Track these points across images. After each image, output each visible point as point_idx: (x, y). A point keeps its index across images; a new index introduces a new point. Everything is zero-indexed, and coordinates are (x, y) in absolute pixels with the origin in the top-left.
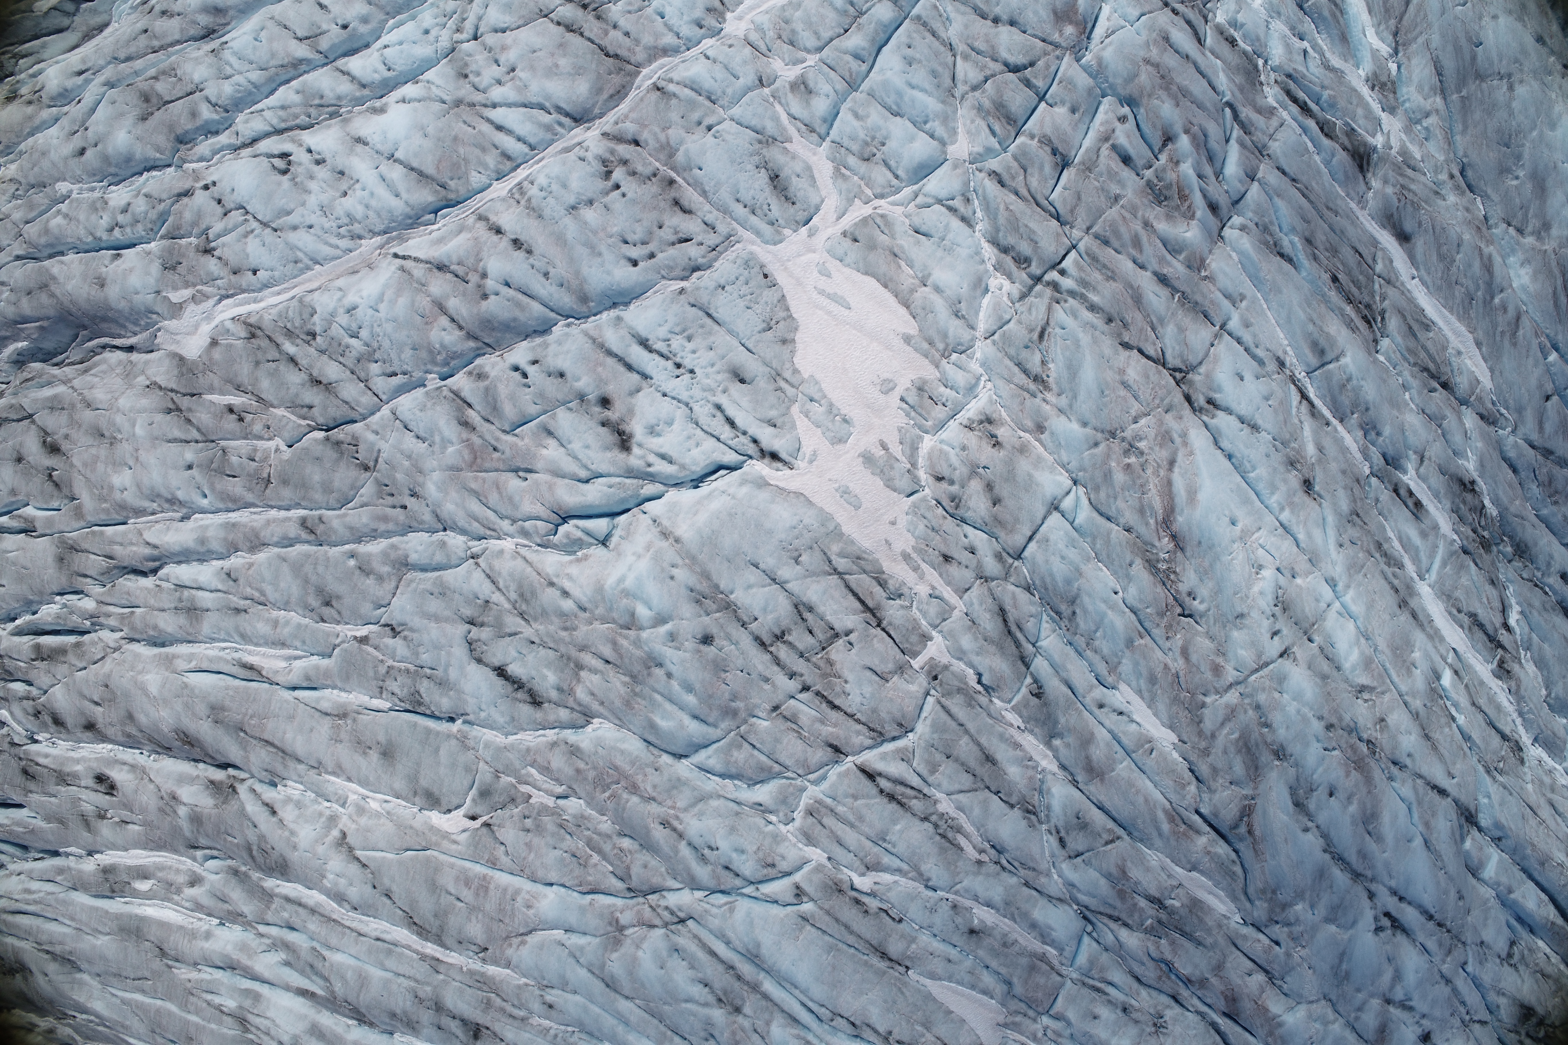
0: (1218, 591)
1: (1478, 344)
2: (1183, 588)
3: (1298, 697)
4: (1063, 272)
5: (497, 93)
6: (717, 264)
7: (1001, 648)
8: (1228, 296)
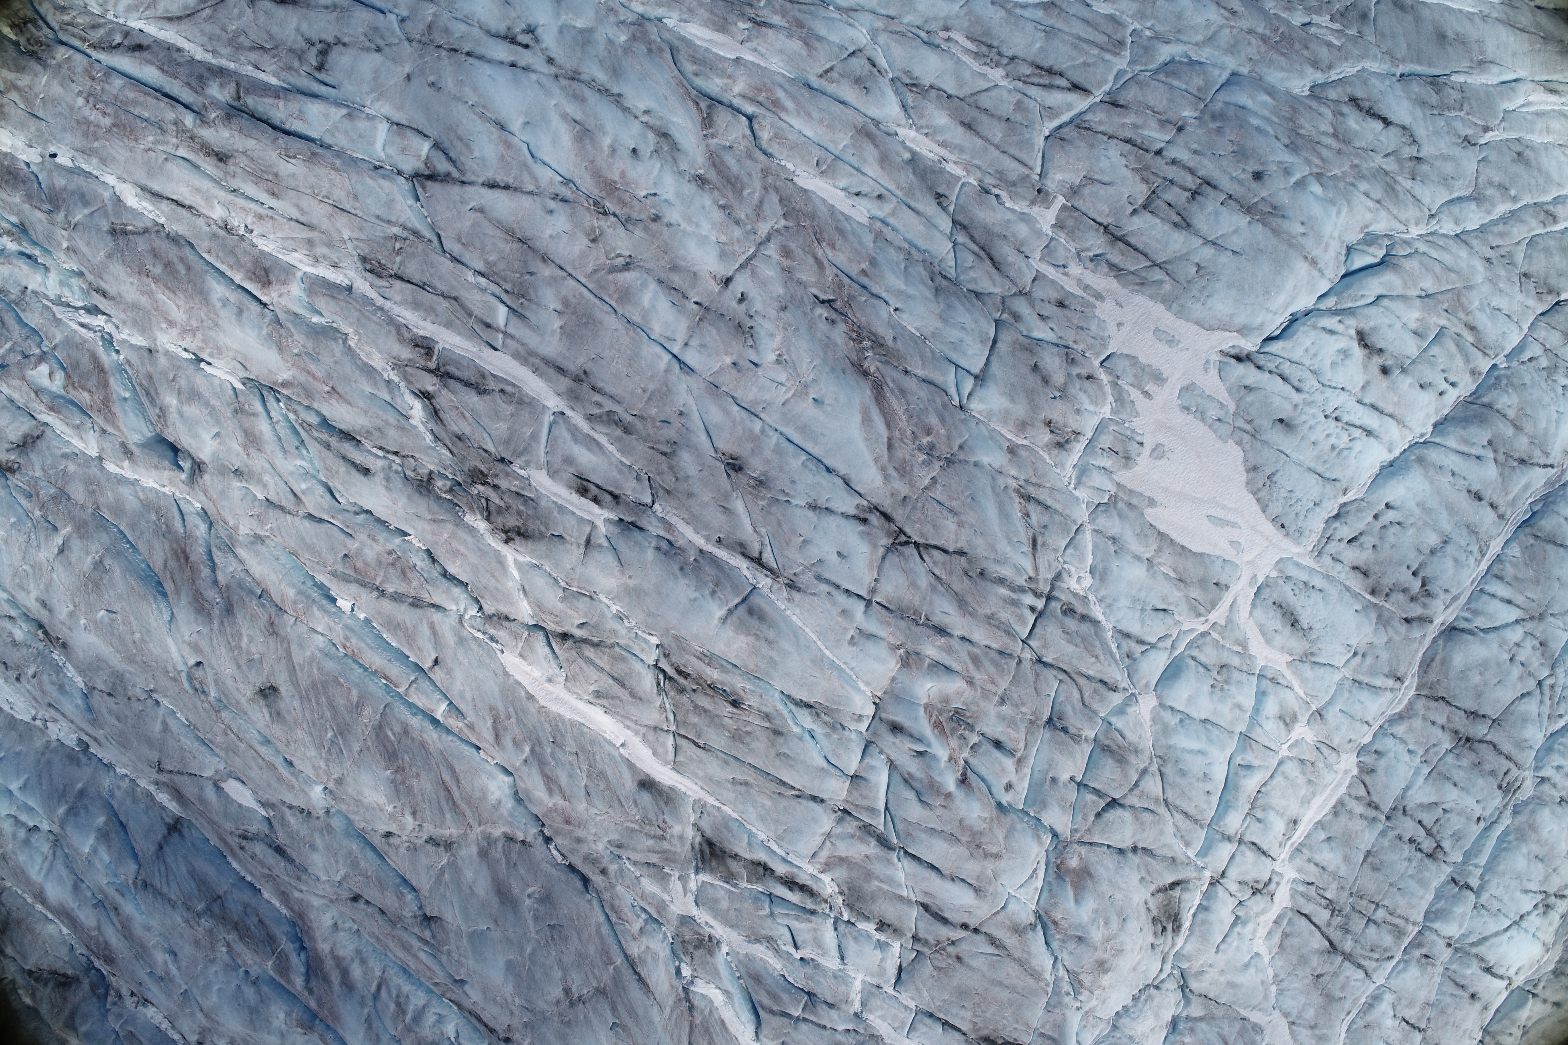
0: (811, 328)
1: (531, 697)
2: (842, 327)
3: (703, 240)
4: (1032, 609)
5: (1515, 635)
6: (1323, 525)
7: (988, 232)
8: (871, 636)
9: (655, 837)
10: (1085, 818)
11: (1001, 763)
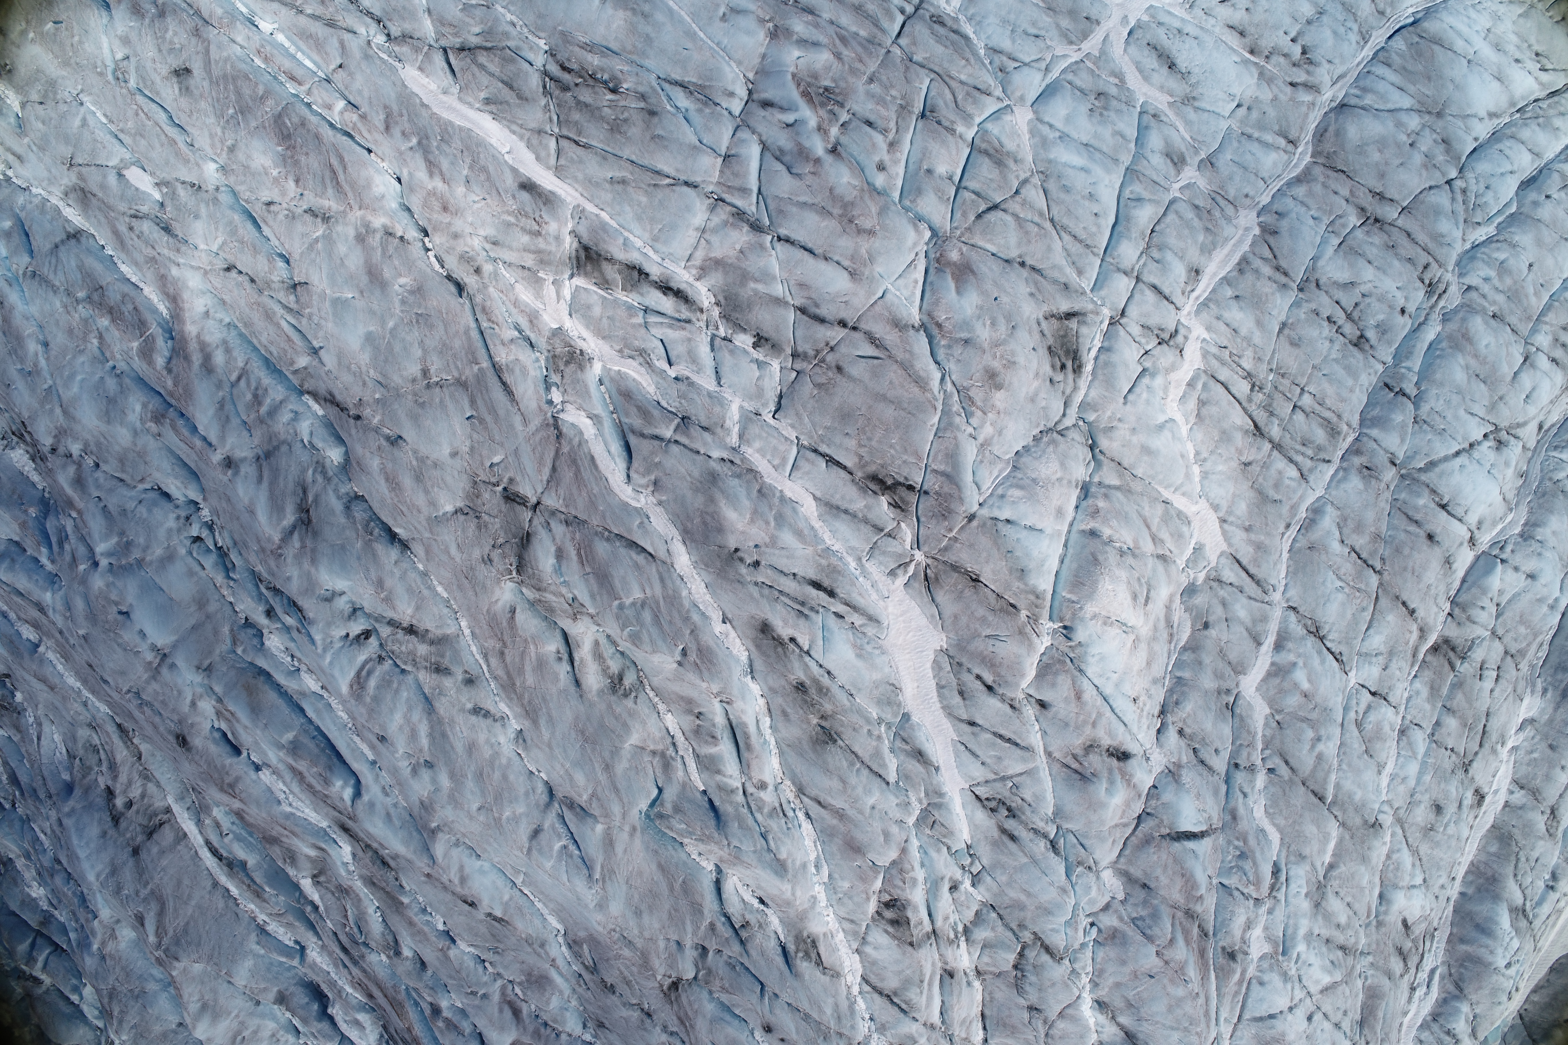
9: (531, 233)
10: (964, 215)
11: (871, 138)
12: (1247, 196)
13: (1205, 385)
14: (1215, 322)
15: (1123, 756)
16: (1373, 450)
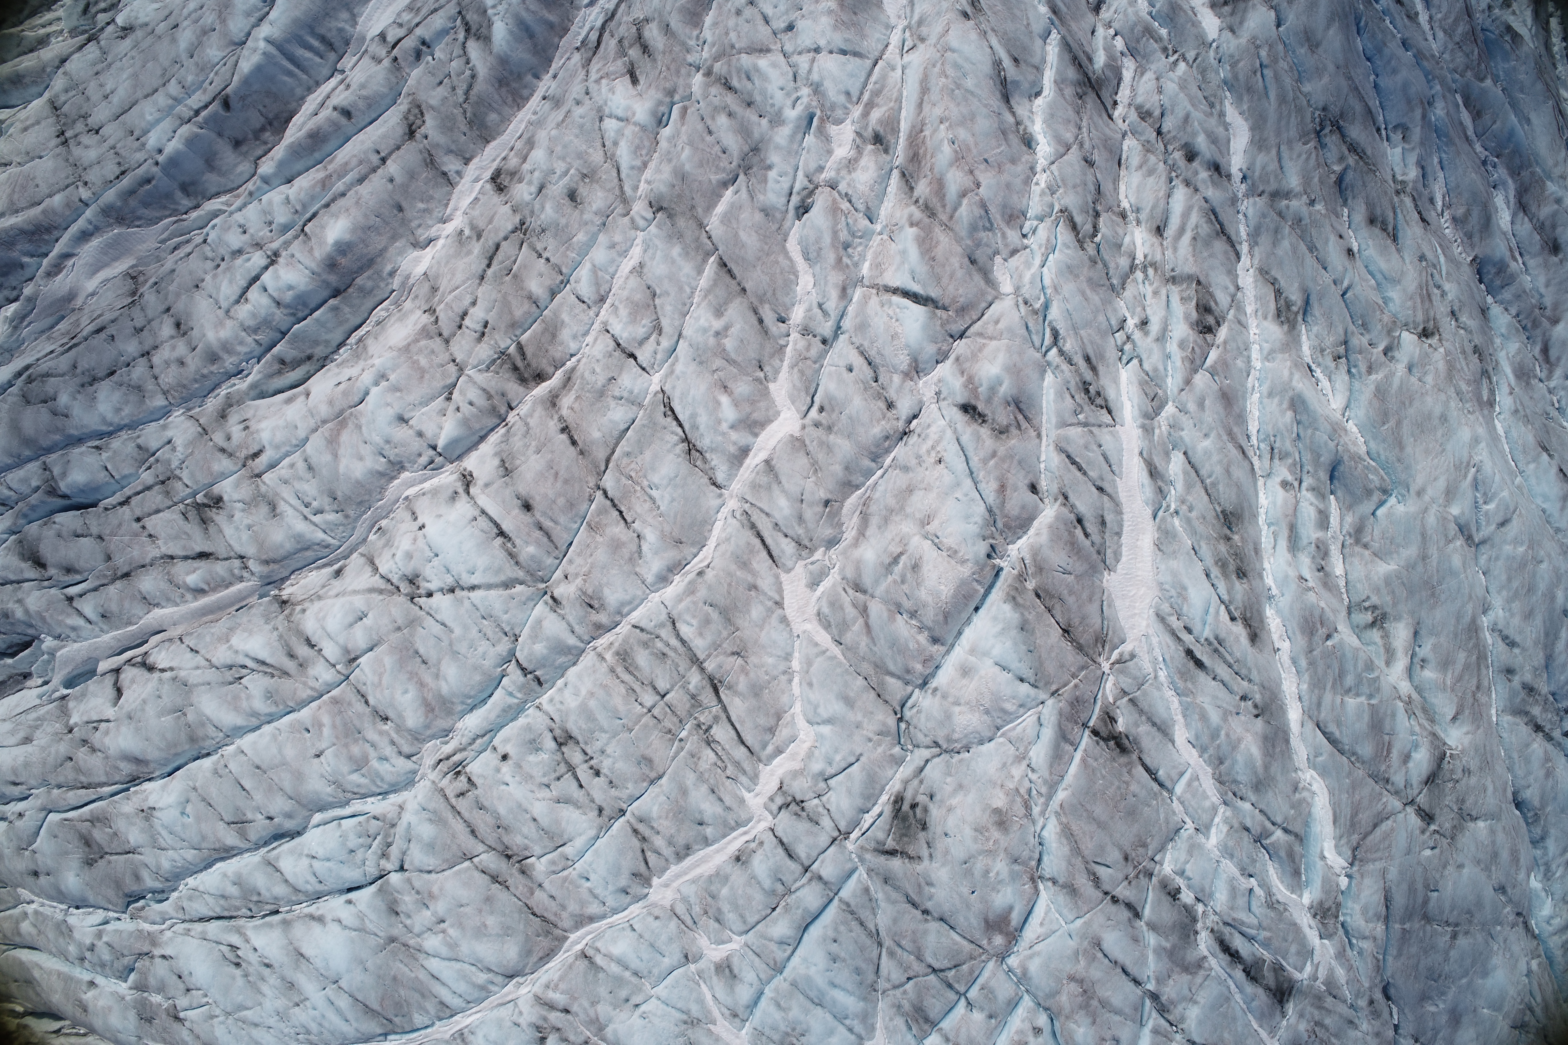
12: (657, 918)
13: (764, 747)
14: (734, 806)
15: (967, 408)
16: (580, 623)
